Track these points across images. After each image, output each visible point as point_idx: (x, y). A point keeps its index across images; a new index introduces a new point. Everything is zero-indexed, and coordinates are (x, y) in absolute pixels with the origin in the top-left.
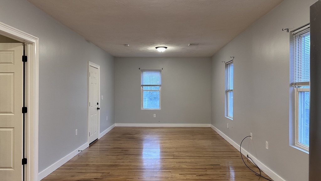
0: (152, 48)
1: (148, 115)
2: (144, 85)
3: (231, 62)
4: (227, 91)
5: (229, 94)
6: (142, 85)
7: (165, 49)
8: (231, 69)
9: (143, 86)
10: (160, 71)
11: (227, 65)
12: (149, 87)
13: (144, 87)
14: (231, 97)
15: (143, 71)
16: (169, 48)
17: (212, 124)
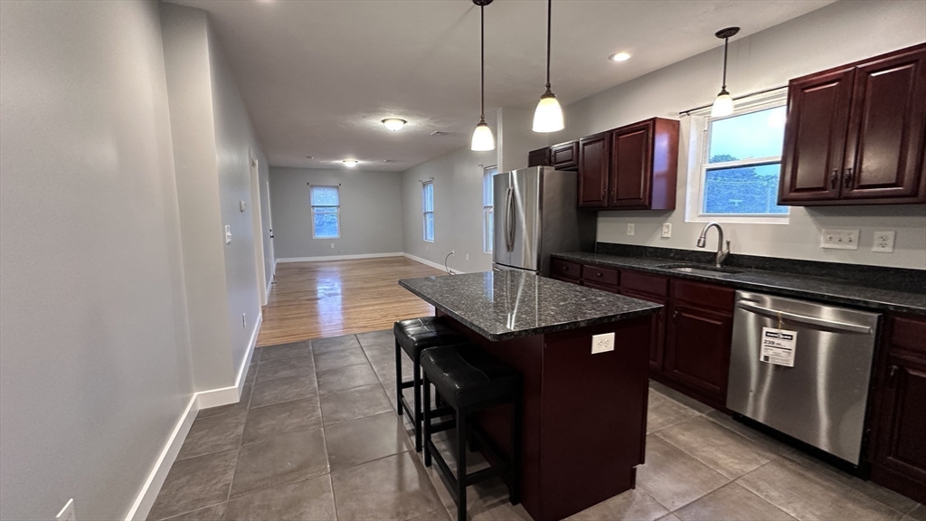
1: (323, 248)
3: (430, 182)
4: (425, 213)
5: (427, 215)
8: (430, 189)
9: (313, 207)
10: (337, 187)
11: (424, 185)
14: (429, 219)
15: (313, 186)
16: (360, 162)
17: (405, 251)
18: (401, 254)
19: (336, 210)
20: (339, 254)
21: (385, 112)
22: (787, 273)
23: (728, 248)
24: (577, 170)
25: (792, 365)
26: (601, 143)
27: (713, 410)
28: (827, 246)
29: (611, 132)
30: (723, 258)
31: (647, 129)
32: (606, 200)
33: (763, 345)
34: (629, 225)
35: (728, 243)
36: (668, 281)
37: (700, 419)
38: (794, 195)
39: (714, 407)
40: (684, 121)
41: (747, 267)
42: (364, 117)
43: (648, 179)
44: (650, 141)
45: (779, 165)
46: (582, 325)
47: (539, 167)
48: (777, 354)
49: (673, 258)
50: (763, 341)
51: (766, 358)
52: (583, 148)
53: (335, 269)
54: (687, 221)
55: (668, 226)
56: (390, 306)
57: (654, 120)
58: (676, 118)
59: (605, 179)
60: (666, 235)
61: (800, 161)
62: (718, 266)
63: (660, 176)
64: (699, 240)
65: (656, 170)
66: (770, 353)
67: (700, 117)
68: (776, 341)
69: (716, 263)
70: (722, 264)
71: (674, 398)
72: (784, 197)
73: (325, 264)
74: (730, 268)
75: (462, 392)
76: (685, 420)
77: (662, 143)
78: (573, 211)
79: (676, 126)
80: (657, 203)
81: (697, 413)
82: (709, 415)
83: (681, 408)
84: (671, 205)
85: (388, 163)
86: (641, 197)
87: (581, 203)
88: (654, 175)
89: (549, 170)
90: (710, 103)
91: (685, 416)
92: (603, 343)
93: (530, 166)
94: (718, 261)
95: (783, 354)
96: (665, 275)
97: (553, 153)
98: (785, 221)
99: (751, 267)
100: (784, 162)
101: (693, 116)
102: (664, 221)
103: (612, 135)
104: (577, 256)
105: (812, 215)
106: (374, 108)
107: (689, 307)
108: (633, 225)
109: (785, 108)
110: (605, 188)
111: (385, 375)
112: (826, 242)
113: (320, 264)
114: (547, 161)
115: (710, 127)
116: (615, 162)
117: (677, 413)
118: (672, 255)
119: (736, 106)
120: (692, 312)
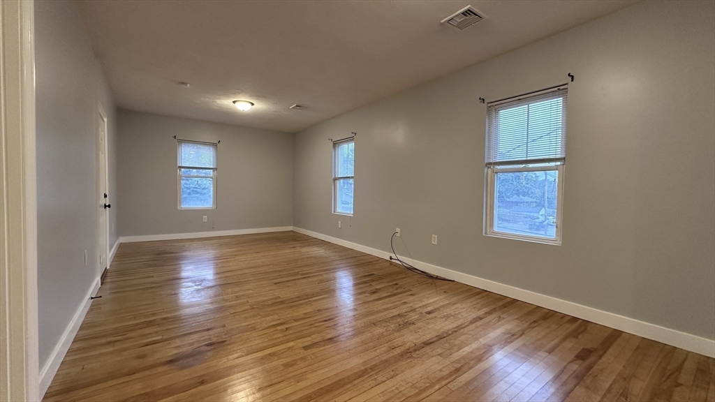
0: (226, 102)
2: (183, 167)
6: (179, 167)
7: (250, 105)
12: (195, 170)
13: (183, 170)
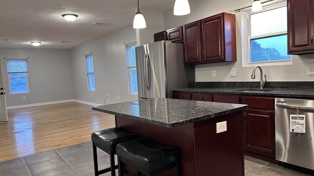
0: (28, 43)
5: (89, 75)
8: (90, 59)
9: (9, 73)
10: (26, 60)
14: (91, 77)
15: (8, 60)
16: (43, 43)
17: (74, 98)
18: (73, 100)
19: (26, 75)
20: (29, 103)
21: (65, 9)
22: (294, 89)
23: (266, 79)
24: (183, 43)
25: (305, 132)
26: (196, 27)
27: (269, 163)
28: (310, 73)
29: (201, 21)
30: (263, 84)
31: (219, 19)
32: (200, 58)
33: (291, 123)
34: (213, 71)
35: (265, 76)
36: (240, 98)
37: (263, 168)
38: (295, 49)
39: (269, 162)
40: (237, 15)
41: (276, 88)
42: (50, 13)
43: (223, 45)
44: (222, 24)
45: (287, 36)
46: (213, 116)
47: (163, 41)
48: (298, 127)
49: (238, 87)
50: (291, 122)
51: (293, 130)
52: (186, 31)
53: (28, 113)
54: (243, 67)
55: (234, 70)
56: (73, 131)
57: (223, 14)
58: (234, 13)
59: (199, 47)
60: (233, 75)
61: (296, 32)
62: (262, 88)
63: (229, 44)
64: (252, 75)
65: (226, 41)
66: (294, 127)
67: (245, 13)
68: (297, 121)
69: (260, 87)
70: (263, 87)
71: (249, 160)
72: (290, 50)
73: (20, 110)
74: (267, 89)
75: (150, 162)
76: (256, 170)
77: (228, 27)
78: (182, 65)
79: (234, 17)
80: (228, 58)
81: (262, 166)
82: (267, 165)
83: (253, 164)
84: (234, 59)
85: (62, 43)
86: (220, 55)
87: (186, 60)
88: (226, 43)
89: (168, 43)
90: (251, 5)
91: (256, 168)
92: (221, 127)
93: (155, 42)
94: (261, 86)
95: (300, 127)
96: (238, 95)
97: (168, 34)
98: (291, 63)
99: (277, 88)
100: (288, 34)
101: (241, 12)
102: (232, 68)
103: (201, 23)
104: (187, 90)
105: (302, 59)
106: (57, 7)
107: (252, 110)
108: (215, 71)
109: (286, 7)
110: (199, 52)
111: (82, 171)
112: (310, 72)
113: (16, 111)
114: (165, 38)
115: (250, 18)
116: (204, 37)
117: (252, 167)
118: (237, 85)
119: (263, 7)
120: (253, 112)
